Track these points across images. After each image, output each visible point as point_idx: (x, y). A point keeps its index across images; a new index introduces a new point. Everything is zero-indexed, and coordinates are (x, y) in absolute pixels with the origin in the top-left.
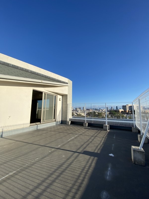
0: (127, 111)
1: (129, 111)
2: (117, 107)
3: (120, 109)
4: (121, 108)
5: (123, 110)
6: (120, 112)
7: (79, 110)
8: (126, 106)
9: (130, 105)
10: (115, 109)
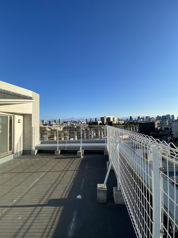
0: (105, 123)
1: (106, 122)
2: (96, 119)
3: (99, 121)
4: (100, 119)
5: (101, 122)
6: (99, 123)
7: (54, 124)
8: (104, 118)
9: (107, 117)
10: (94, 121)
